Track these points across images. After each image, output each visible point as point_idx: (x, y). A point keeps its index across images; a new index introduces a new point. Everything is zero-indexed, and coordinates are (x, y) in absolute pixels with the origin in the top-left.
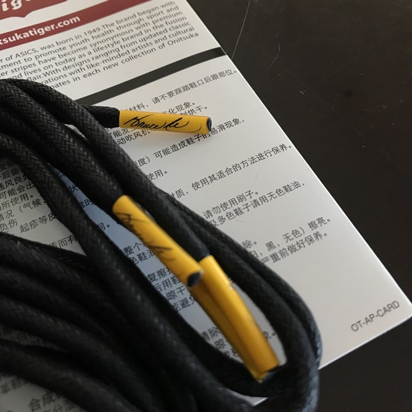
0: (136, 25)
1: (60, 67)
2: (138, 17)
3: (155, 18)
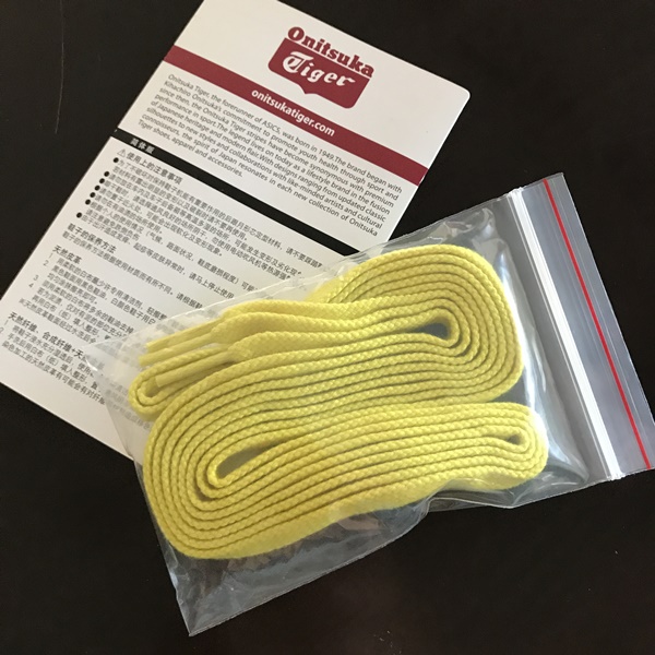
0: (355, 182)
1: (276, 161)
2: (365, 177)
3: (372, 191)
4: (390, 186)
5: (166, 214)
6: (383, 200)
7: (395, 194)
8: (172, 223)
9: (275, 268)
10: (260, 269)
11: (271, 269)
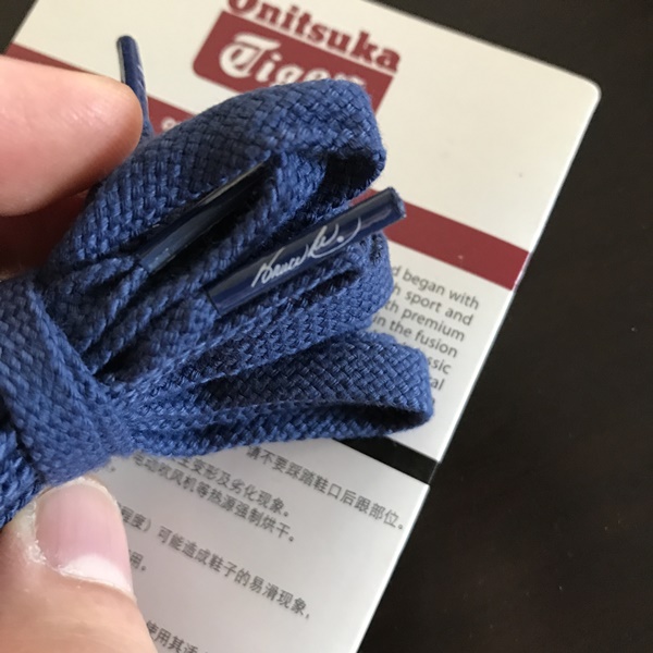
2: (399, 280)
4: (454, 296)
6: (440, 328)
7: (467, 311)
9: (226, 493)
10: (195, 495)
11: (216, 495)
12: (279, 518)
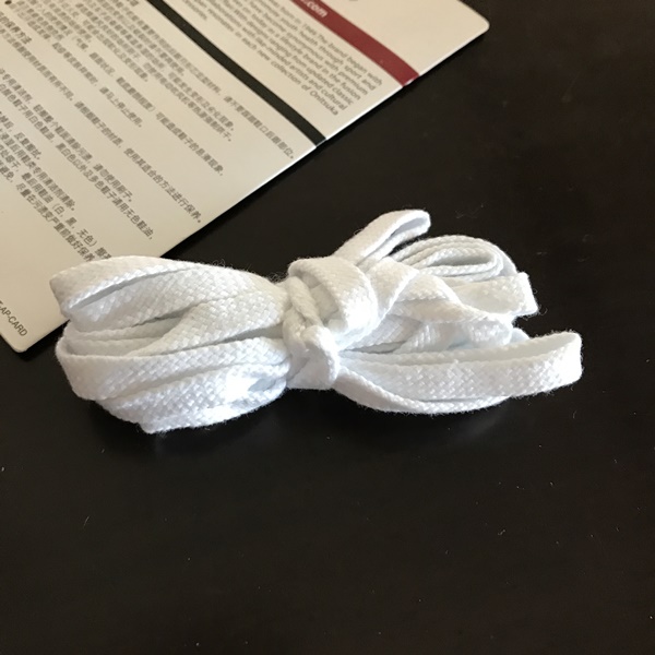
0: (331, 61)
2: (344, 59)
4: (370, 75)
5: (105, 27)
6: (356, 85)
7: (373, 83)
8: (107, 36)
9: (203, 110)
10: (186, 106)
11: (198, 109)
12: (227, 129)
